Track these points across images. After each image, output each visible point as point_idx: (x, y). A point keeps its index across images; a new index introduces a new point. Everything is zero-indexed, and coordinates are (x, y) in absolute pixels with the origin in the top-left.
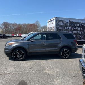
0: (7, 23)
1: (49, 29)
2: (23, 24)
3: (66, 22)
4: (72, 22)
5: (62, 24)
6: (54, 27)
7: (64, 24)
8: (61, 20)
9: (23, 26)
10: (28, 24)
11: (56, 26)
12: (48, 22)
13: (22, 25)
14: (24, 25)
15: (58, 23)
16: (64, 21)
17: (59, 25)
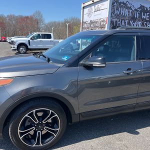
1: (85, 26)
2: (8, 16)
3: (133, 9)
4: (147, 8)
5: (125, 12)
6: (104, 21)
7: (129, 12)
8: (123, 3)
9: (9, 19)
10: (20, 16)
12: (84, 8)
13: (7, 19)
14: (11, 17)
15: (116, 10)
16: (129, 5)
17: (118, 15)
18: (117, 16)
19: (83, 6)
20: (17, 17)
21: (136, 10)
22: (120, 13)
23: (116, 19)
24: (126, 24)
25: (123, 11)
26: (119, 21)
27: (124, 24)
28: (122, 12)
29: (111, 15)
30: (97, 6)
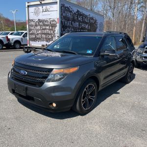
4: (81, 12)
7: (71, 14)
12: (28, 6)
16: (71, 10)
21: (75, 13)
22: (66, 16)
23: (64, 20)
24: (70, 24)
25: (67, 13)
26: (66, 22)
29: (61, 16)
30: (44, 7)
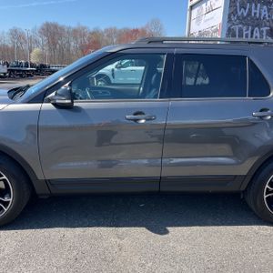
0: (56, 26)
2: (107, 30)
5: (260, 11)
6: (216, 31)
9: (108, 36)
11: (230, 20)
12: (192, 7)
13: (105, 35)
14: (111, 32)
15: (241, 8)
17: (244, 18)
18: (242, 20)
19: (190, 4)
20: (120, 31)
22: (249, 14)
23: (240, 26)
24: (264, 34)
25: (256, 8)
26: (248, 29)
27: (258, 35)
28: (253, 11)
29: (229, 17)
